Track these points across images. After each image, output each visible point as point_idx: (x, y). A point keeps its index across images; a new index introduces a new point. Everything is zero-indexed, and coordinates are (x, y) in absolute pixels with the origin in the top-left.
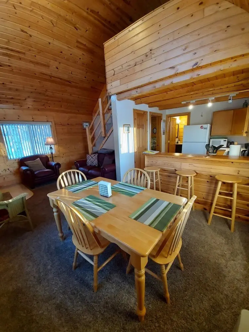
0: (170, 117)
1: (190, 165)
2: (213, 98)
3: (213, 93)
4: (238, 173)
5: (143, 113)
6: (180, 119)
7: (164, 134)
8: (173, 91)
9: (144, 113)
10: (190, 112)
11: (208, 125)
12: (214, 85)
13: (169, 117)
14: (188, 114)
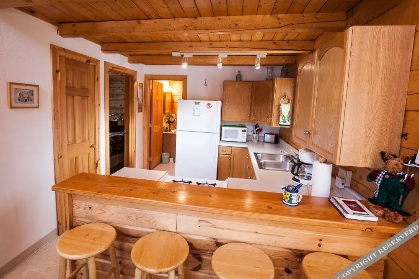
0: (153, 79)
1: (202, 223)
2: (225, 56)
3: (227, 46)
4: (319, 245)
5: (85, 61)
6: (170, 85)
7: (142, 112)
8: (153, 21)
9: (88, 61)
10: (187, 76)
11: (218, 103)
12: (236, 25)
13: (150, 80)
14: (183, 79)
